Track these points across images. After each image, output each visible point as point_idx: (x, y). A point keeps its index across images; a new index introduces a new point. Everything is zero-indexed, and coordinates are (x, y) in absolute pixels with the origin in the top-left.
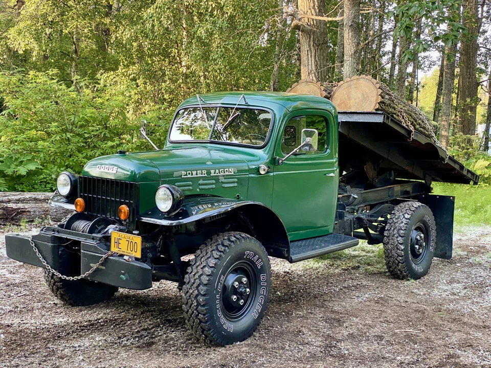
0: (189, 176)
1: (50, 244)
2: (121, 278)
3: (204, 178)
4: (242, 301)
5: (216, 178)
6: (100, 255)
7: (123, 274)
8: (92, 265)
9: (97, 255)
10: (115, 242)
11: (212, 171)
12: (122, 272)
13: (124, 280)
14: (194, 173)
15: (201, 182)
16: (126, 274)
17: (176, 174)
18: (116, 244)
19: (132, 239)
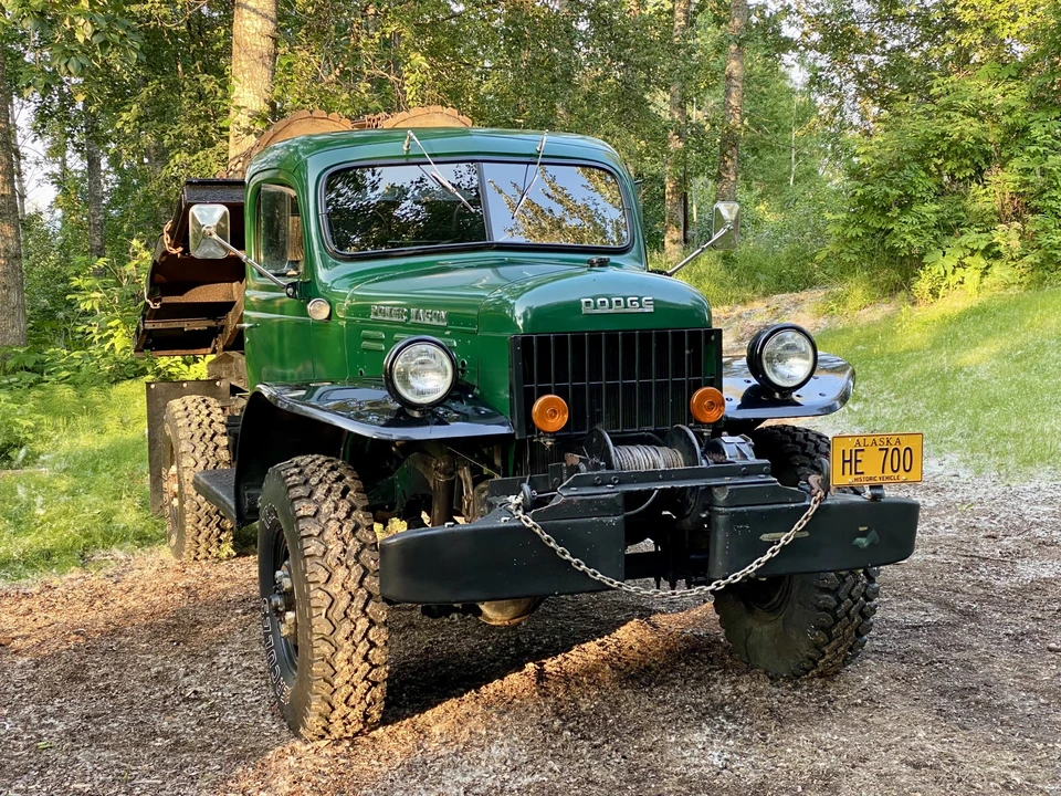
1: (612, 520)
2: (857, 546)
6: (793, 505)
7: (863, 534)
8: (765, 537)
9: (786, 506)
10: (844, 461)
12: (861, 529)
13: (864, 550)
16: (873, 532)
18: (847, 465)
19: (898, 441)
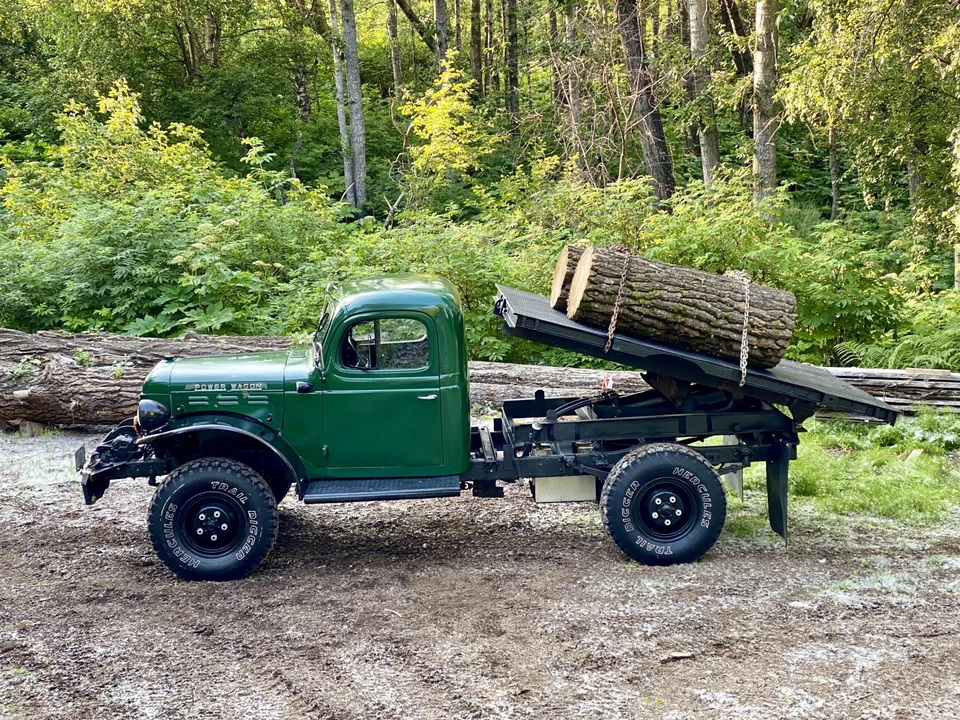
0: (203, 390)
3: (223, 393)
4: (215, 536)
5: (239, 394)
11: (234, 386)
14: (210, 386)
15: (220, 397)
17: (188, 387)
